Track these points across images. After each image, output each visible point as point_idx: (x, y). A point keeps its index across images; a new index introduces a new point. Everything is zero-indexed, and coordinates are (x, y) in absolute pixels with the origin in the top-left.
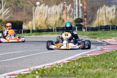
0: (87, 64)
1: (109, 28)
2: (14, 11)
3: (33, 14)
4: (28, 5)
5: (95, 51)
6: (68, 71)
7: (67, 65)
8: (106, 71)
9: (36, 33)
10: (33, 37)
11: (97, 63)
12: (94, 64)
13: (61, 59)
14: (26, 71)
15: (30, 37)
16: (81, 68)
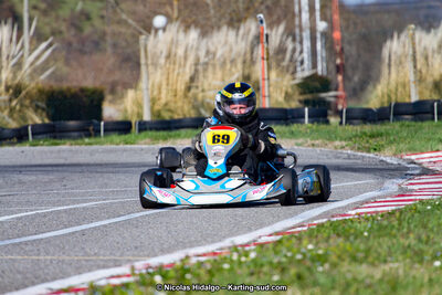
0: (348, 244)
1: (428, 113)
2: (68, 53)
3: (143, 61)
4: (123, 29)
5: (379, 197)
6: (278, 271)
7: (271, 253)
8: (421, 272)
9: (154, 133)
10: (142, 150)
11: (386, 242)
12: (376, 244)
13: (250, 230)
14: (119, 276)
15: (131, 149)
16: (326, 261)
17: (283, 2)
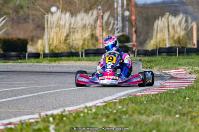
1: (174, 52)
2: (12, 23)
4: (38, 13)
7: (102, 109)
8: (169, 119)
9: (50, 58)
10: (44, 65)
11: (154, 106)
13: (93, 100)
15: (40, 65)
16: (127, 114)
17: (110, 1)
